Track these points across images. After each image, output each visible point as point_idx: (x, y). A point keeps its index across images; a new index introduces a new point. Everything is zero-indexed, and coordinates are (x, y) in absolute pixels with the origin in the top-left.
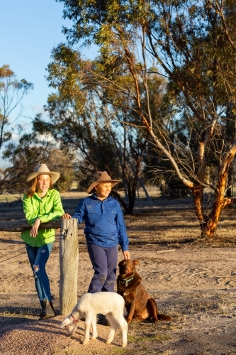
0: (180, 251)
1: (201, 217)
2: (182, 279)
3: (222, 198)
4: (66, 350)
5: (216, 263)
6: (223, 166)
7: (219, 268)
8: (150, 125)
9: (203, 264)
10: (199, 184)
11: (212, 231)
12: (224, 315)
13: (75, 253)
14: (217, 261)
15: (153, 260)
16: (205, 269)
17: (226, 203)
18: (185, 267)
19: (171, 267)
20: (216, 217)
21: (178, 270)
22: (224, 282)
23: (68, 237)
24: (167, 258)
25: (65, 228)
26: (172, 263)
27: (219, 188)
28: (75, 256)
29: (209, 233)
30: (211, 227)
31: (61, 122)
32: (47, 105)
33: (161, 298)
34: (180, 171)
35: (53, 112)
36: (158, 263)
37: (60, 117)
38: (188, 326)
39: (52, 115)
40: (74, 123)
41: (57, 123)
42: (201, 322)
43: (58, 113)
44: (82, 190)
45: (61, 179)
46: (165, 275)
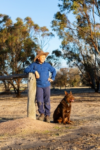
4: (22, 130)
13: (34, 88)
15: (94, 105)
23: (31, 81)
25: (30, 76)
28: (34, 90)
31: (67, 52)
32: (61, 45)
35: (64, 48)
36: (96, 106)
37: (67, 50)
38: (88, 124)
39: (63, 49)
40: (73, 53)
41: (66, 53)
42: (96, 123)
43: (66, 49)
44: (84, 86)
45: (74, 81)
46: (97, 111)
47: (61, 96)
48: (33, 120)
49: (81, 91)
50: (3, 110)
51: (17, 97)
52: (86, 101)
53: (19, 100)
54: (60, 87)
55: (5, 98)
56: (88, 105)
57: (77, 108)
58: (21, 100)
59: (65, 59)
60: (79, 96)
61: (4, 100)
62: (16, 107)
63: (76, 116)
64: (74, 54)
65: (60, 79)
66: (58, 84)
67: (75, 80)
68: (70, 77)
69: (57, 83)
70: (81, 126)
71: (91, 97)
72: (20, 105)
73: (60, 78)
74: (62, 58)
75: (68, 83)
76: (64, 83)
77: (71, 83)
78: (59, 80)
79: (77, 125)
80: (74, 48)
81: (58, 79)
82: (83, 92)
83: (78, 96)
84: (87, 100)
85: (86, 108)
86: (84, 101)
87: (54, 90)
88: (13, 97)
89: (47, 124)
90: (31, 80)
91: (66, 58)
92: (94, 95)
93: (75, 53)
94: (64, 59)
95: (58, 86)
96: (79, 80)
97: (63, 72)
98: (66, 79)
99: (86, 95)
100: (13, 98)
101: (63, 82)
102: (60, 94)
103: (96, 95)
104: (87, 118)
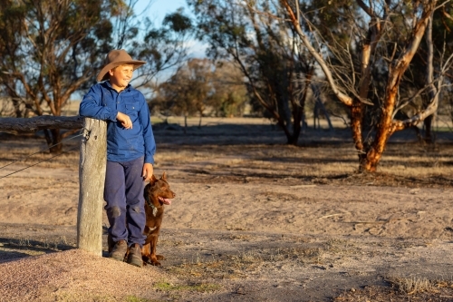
0: (322, 187)
1: (361, 145)
2: (308, 222)
3: (388, 121)
4: (57, 293)
5: (361, 204)
6: (392, 78)
7: (363, 210)
8: (296, 18)
9: (344, 205)
10: (359, 101)
11: (374, 165)
12: (318, 265)
13: (101, 164)
14: (364, 201)
15: (280, 196)
16: (343, 210)
17: (395, 128)
18: (318, 207)
19: (300, 206)
20: (380, 146)
21: (307, 210)
22: (362, 229)
23: (90, 141)
24: (298, 195)
26: (303, 201)
27: (385, 107)
29: (369, 167)
30: (372, 159)
31: (209, 20)
33: (252, 240)
34: (336, 83)
35: (200, 7)
36: (285, 200)
37: (209, 13)
38: (257, 275)
39: (197, 11)
40: (227, 23)
41: (204, 20)
42: (280, 272)
43: (206, 8)
44: (257, 116)
45: (228, 100)
46: (287, 216)
47: (184, 152)
48: (94, 258)
49: (246, 135)
50: (6, 201)
51: (51, 151)
52: (260, 175)
53: (57, 164)
54: (186, 117)
55: (16, 151)
56: (262, 194)
57: (230, 205)
58: (64, 162)
59: (201, 39)
60: (240, 154)
61: (11, 160)
62: (46, 192)
63: (223, 237)
64: (230, 25)
65: (187, 92)
66: (179, 106)
67: (230, 95)
68: (217, 88)
69: (176, 103)
70: (237, 280)
71: (275, 159)
72: (59, 185)
73: (186, 88)
74: (194, 35)
75: (210, 105)
76: (197, 104)
77: (218, 105)
78: (183, 96)
79: (222, 277)
80: (229, 8)
81: (180, 91)
82: (251, 139)
83: (237, 154)
84: (260, 171)
85: (255, 204)
86: (252, 175)
87: (166, 127)
88: (40, 153)
89: (135, 273)
90: (92, 139)
91: (206, 37)
92: (285, 156)
93: (233, 23)
94: (197, 40)
95: (178, 114)
96: (242, 96)
97: (196, 72)
98: (205, 93)
99: (260, 153)
100: (39, 156)
101: (195, 101)
102: (183, 144)
103: (291, 156)
104: (256, 247)
